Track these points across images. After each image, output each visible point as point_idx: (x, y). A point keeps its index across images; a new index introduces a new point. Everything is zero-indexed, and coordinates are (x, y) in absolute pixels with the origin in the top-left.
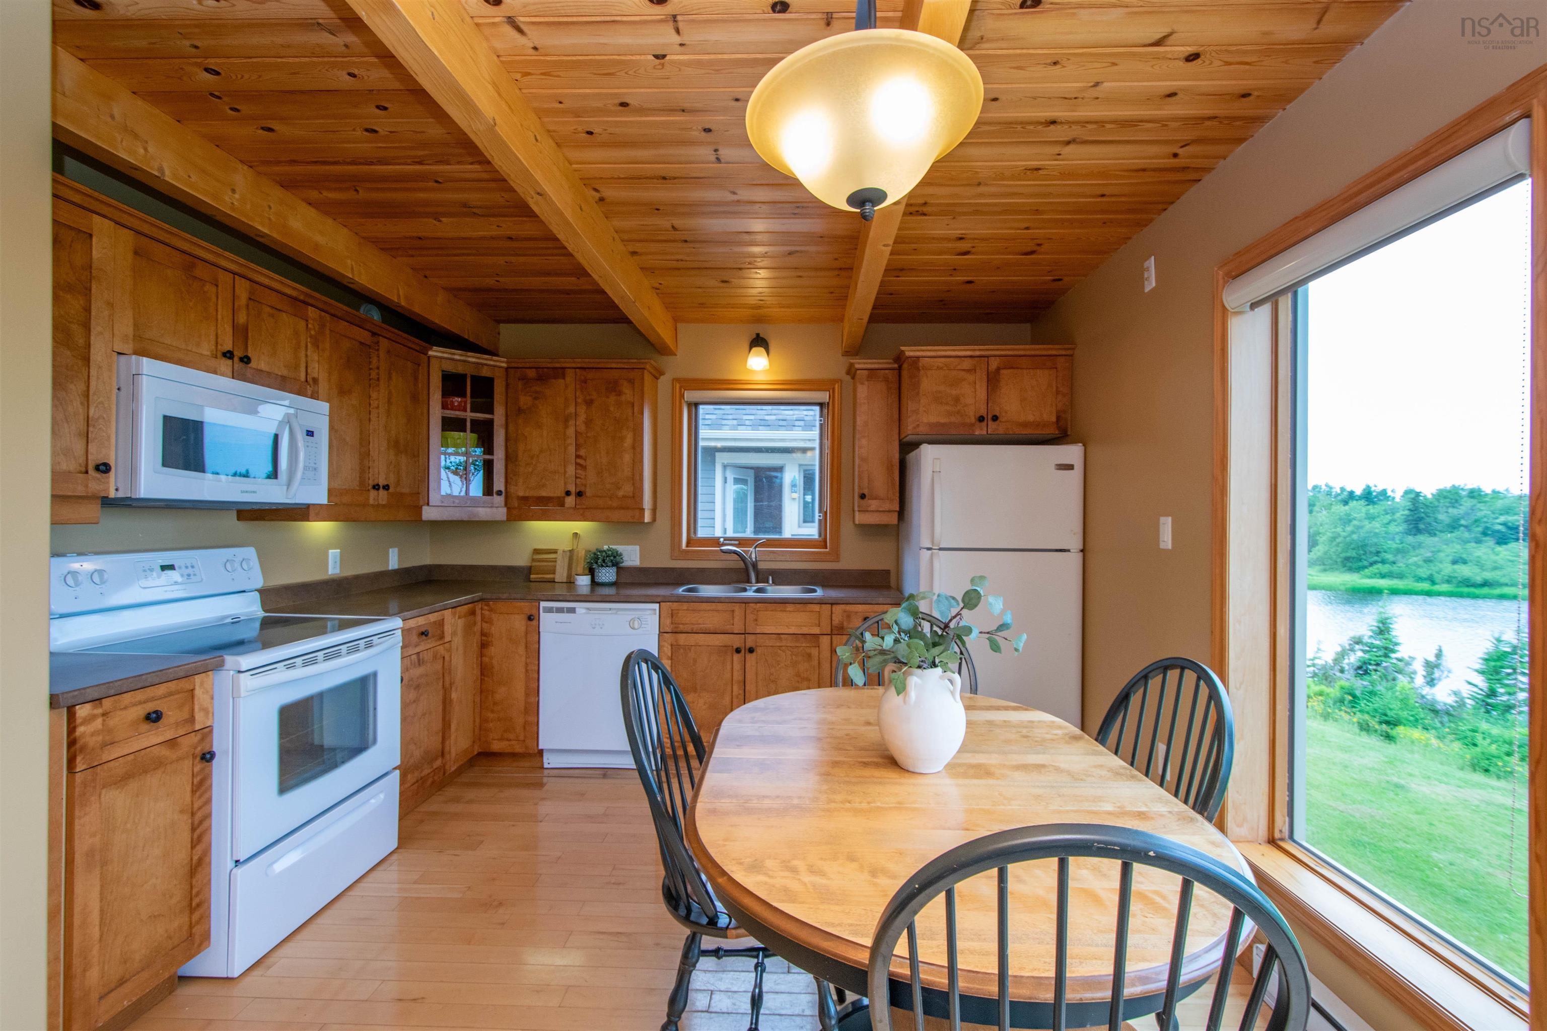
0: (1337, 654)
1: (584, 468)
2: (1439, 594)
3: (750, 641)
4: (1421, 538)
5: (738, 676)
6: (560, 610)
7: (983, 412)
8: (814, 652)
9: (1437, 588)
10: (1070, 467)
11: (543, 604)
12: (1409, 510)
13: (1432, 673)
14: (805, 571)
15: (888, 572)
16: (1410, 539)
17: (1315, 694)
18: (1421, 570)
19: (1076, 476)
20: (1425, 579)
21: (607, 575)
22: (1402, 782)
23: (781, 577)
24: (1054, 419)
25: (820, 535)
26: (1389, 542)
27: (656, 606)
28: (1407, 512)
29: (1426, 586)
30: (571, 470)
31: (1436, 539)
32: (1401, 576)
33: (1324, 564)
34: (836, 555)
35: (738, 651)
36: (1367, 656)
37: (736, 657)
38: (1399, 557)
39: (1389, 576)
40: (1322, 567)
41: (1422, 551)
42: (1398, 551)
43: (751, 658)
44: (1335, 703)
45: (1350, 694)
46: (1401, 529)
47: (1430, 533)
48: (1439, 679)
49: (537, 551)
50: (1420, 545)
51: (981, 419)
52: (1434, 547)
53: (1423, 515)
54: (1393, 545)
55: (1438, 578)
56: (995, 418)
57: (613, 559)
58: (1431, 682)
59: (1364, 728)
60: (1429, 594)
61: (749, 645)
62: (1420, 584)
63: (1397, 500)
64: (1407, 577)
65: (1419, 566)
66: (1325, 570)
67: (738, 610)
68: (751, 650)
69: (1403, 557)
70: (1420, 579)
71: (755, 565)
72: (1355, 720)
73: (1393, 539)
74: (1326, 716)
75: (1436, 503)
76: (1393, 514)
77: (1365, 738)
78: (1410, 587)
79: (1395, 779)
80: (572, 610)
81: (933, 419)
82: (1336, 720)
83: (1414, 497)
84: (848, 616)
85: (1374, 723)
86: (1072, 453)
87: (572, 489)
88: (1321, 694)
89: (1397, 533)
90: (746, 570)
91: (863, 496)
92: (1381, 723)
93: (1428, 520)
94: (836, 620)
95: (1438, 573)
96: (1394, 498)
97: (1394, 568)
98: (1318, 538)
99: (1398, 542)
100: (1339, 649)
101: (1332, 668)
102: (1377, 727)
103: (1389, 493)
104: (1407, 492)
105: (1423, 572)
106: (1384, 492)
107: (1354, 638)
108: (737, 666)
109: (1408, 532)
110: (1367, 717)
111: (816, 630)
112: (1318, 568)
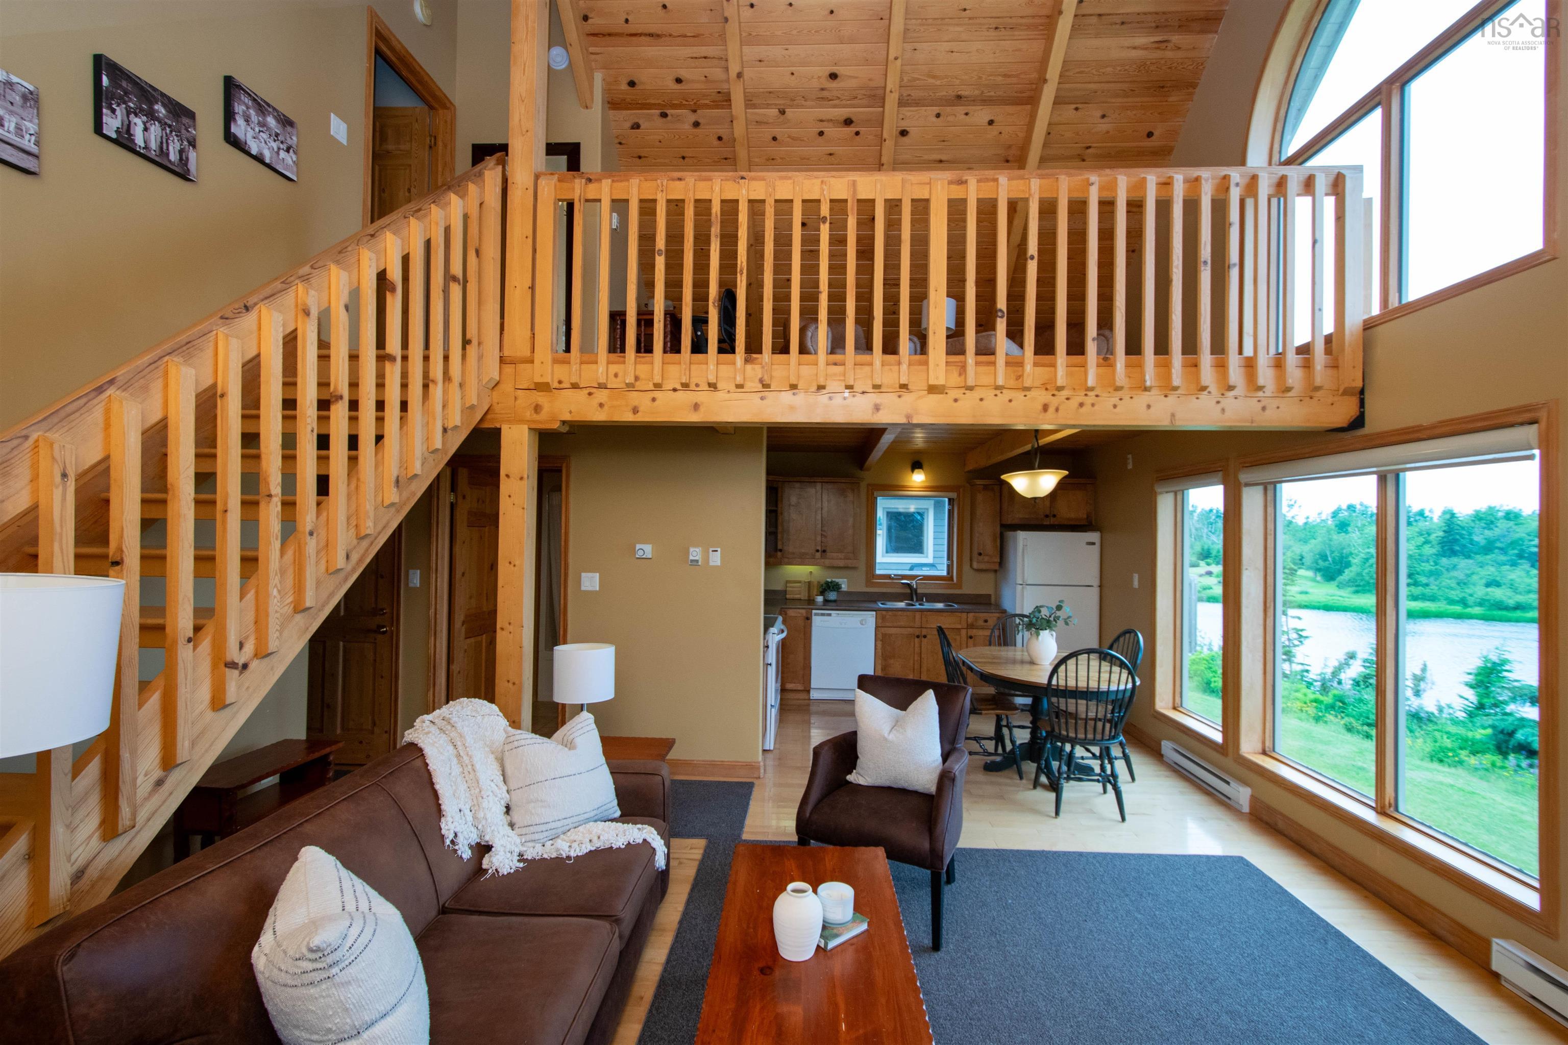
0: (1335, 668)
1: (825, 537)
2: (1471, 617)
3: (924, 632)
4: (1455, 560)
5: (917, 650)
6: (823, 615)
7: (1048, 513)
8: (958, 638)
9: (1469, 610)
10: (1093, 544)
11: (814, 611)
12: (1444, 531)
13: (1419, 685)
14: (943, 595)
15: (990, 595)
16: (1444, 561)
17: (1312, 701)
18: (1453, 592)
19: (1096, 548)
20: (1458, 602)
21: (832, 596)
22: (1365, 766)
23: (933, 598)
24: (1085, 516)
25: (948, 573)
26: (1423, 564)
27: (874, 613)
28: (1441, 534)
29: (1458, 609)
30: (819, 538)
31: (1471, 561)
32: (1433, 599)
33: (1357, 586)
34: (959, 585)
35: (918, 637)
36: (1368, 672)
37: (917, 640)
38: (1432, 579)
39: (1421, 599)
40: (1354, 589)
41: (1454, 573)
42: (1431, 574)
43: (925, 641)
44: (1326, 709)
45: (1340, 701)
46: (1434, 551)
47: (1464, 555)
48: (1424, 691)
49: (787, 582)
50: (1454, 567)
51: (1047, 516)
52: (1469, 569)
53: (1458, 537)
54: (1427, 567)
55: (1471, 600)
56: (1054, 516)
57: (835, 587)
58: (1417, 693)
59: (1349, 729)
60: (1459, 617)
61: (924, 633)
62: (1452, 607)
63: (1435, 520)
64: (1439, 600)
65: (1452, 589)
66: (1357, 592)
67: (918, 615)
68: (925, 637)
69: (1436, 580)
70: (1452, 602)
71: (916, 590)
72: (1342, 722)
73: (1428, 561)
74: (1317, 719)
75: (1473, 525)
76: (1429, 534)
77: (1348, 736)
78: (1441, 609)
79: (1360, 764)
80: (830, 615)
81: (1021, 516)
82: (1326, 722)
83: (1450, 517)
84: (976, 619)
85: (1356, 724)
86: (1094, 536)
87: (819, 548)
88: (1316, 701)
89: (1431, 555)
90: (911, 595)
91: (980, 554)
92: (1363, 725)
93: (1463, 542)
94: (970, 621)
95: (1471, 595)
96: (1431, 518)
97: (1427, 591)
98: (1351, 559)
99: (1432, 563)
100: (1337, 664)
101: (1331, 680)
102: (1359, 728)
103: (1427, 513)
104: (1444, 513)
105: (1455, 594)
106: (1421, 513)
107: (1348, 653)
108: (917, 645)
109: (1443, 554)
110: (1352, 720)
111: (959, 626)
112: (1350, 589)
